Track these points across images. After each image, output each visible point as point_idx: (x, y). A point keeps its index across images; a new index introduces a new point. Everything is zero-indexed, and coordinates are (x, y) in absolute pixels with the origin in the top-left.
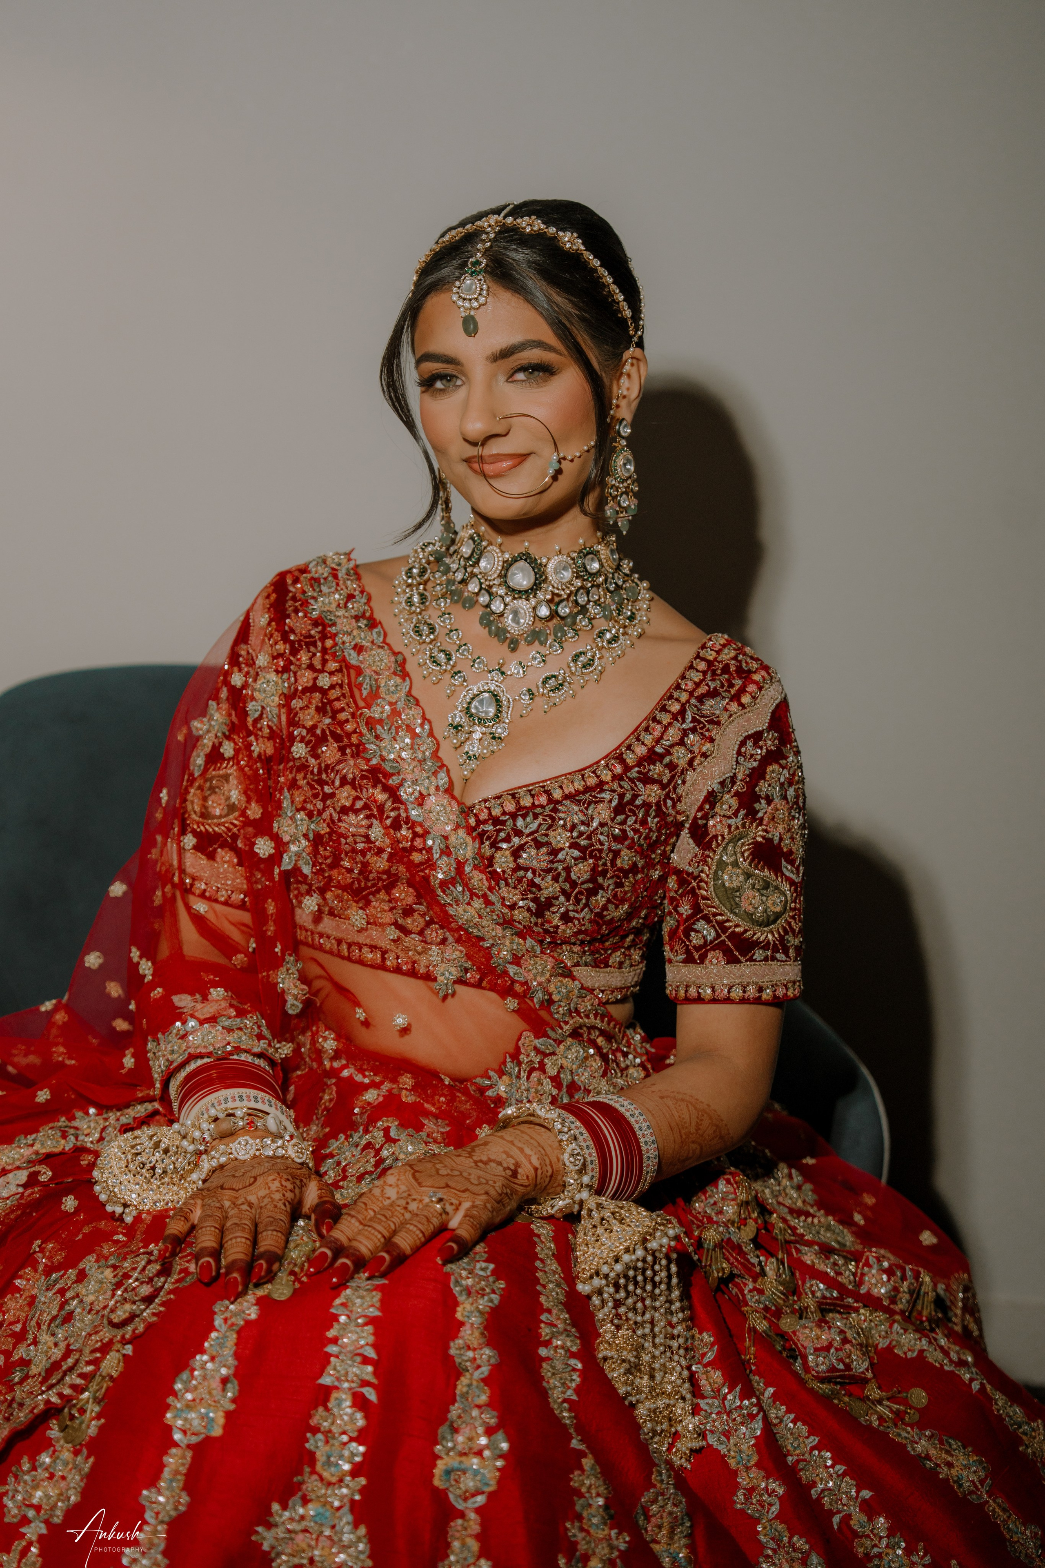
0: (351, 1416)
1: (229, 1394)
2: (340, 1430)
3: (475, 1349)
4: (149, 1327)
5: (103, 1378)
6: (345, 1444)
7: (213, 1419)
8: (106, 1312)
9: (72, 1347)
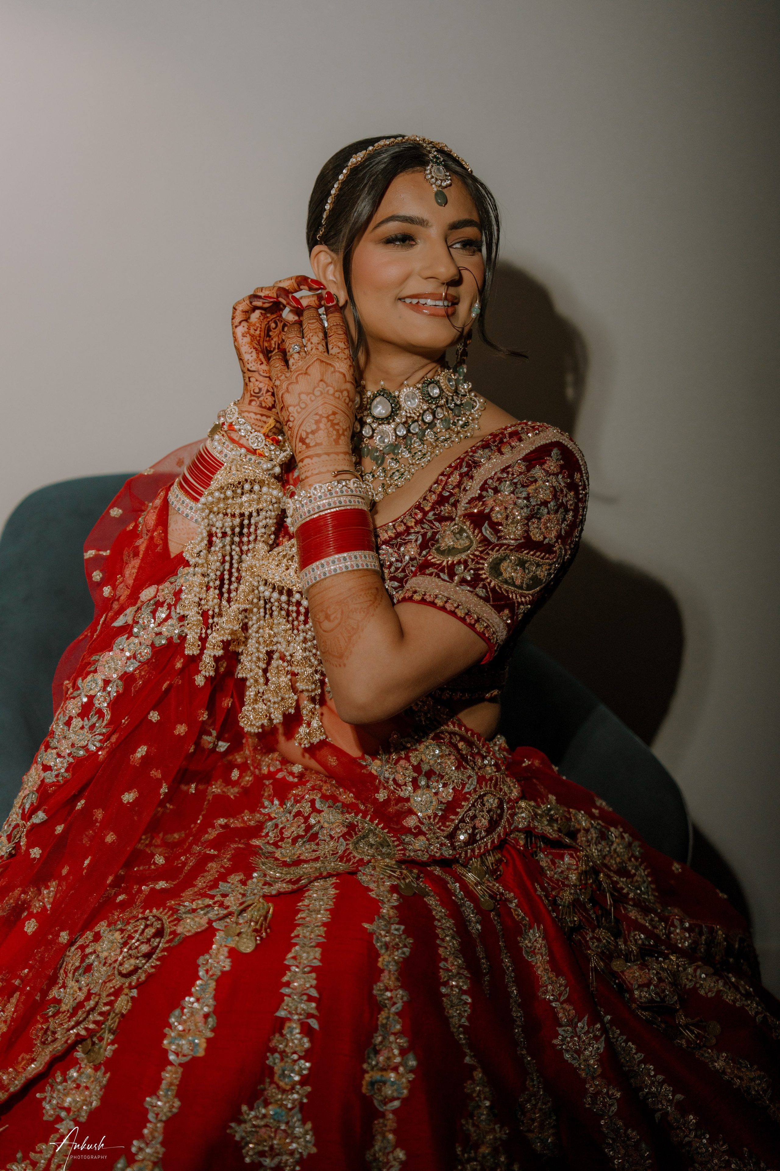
0: (300, 1040)
1: (210, 1026)
2: (292, 1051)
3: (391, 991)
4: (149, 976)
5: (117, 1014)
6: (295, 1061)
7: (197, 1045)
8: (116, 965)
9: (92, 991)
